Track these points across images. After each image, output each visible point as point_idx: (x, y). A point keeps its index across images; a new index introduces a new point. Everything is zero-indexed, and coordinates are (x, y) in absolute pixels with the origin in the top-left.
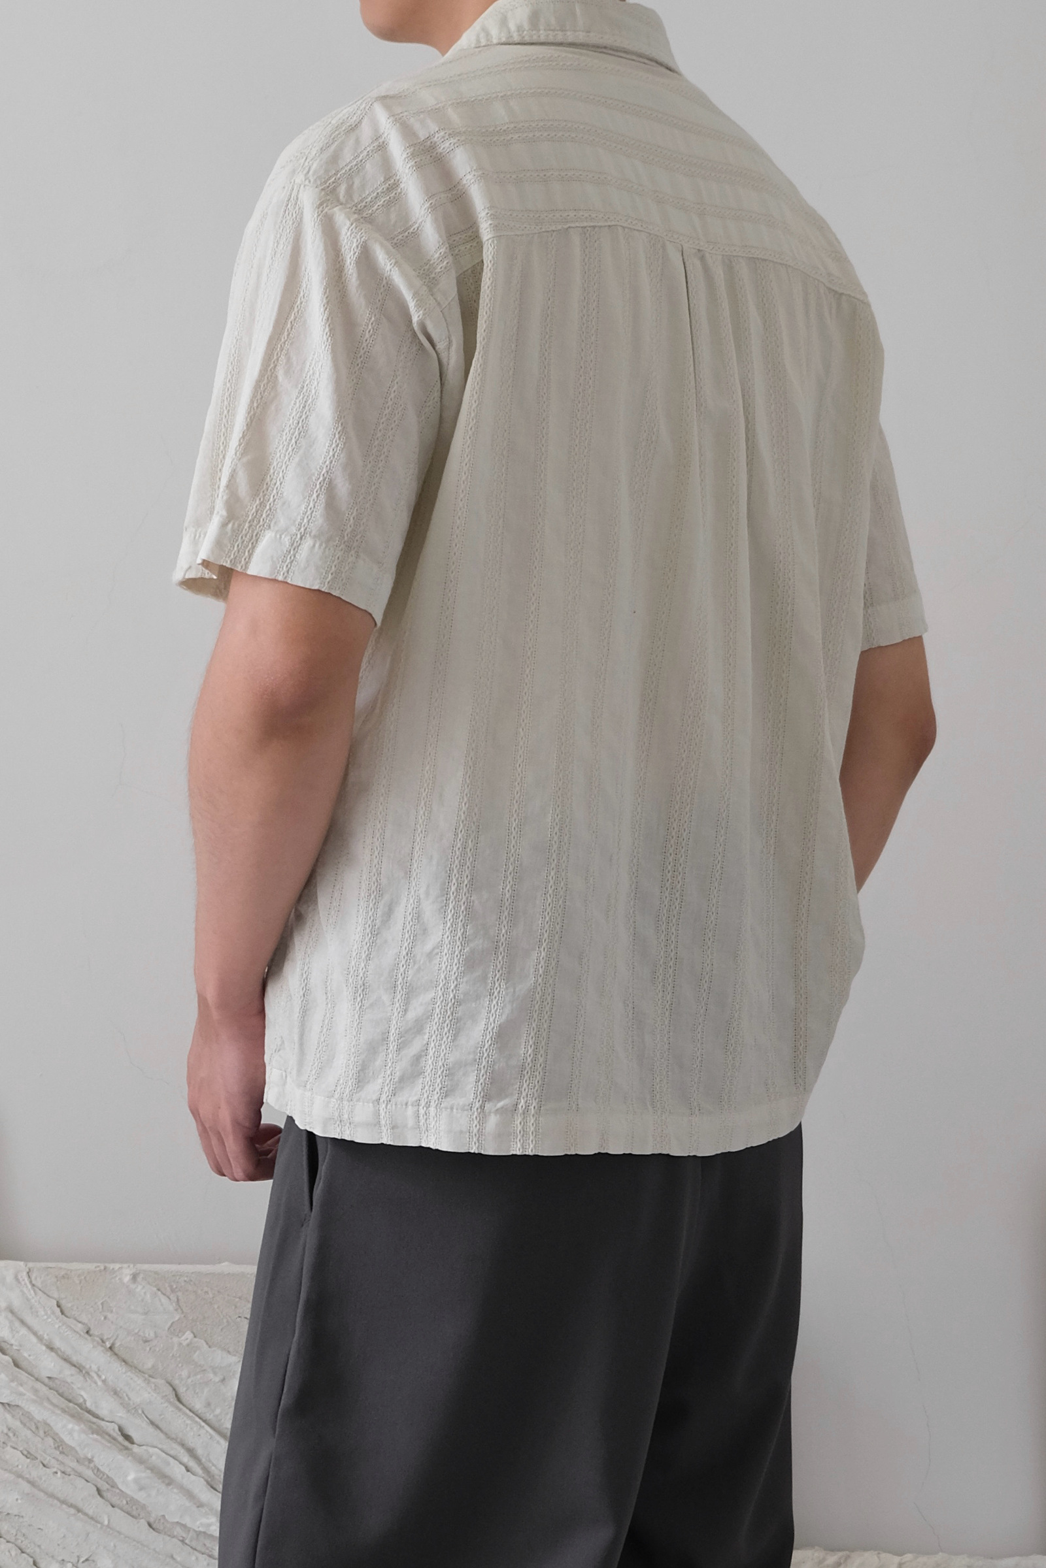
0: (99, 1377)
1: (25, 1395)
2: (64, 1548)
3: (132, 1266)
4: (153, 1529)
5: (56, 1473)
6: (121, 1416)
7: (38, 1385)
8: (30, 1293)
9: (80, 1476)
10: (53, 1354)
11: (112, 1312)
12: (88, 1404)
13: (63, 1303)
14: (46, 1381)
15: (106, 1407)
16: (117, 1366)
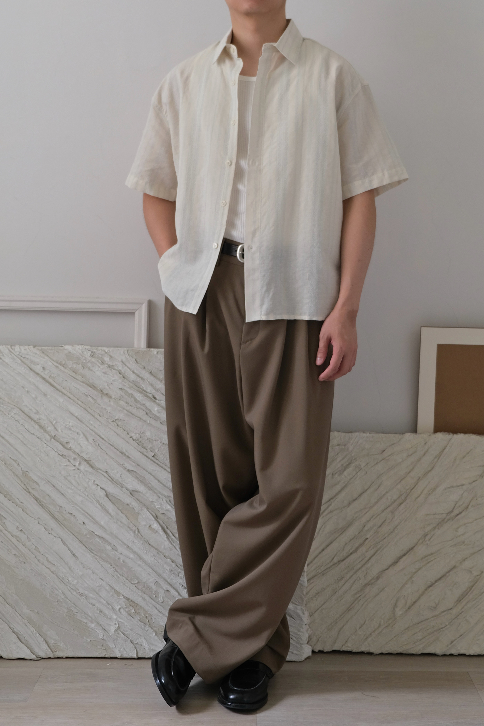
0: (147, 381)
1: (125, 386)
2: (136, 429)
3: (157, 349)
4: (162, 424)
5: (134, 408)
6: (153, 391)
7: (130, 383)
8: (127, 356)
9: (141, 409)
10: (134, 374)
11: (151, 362)
12: (144, 388)
13: (138, 360)
14: (132, 382)
15: (149, 389)
16: (152, 378)
